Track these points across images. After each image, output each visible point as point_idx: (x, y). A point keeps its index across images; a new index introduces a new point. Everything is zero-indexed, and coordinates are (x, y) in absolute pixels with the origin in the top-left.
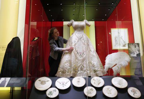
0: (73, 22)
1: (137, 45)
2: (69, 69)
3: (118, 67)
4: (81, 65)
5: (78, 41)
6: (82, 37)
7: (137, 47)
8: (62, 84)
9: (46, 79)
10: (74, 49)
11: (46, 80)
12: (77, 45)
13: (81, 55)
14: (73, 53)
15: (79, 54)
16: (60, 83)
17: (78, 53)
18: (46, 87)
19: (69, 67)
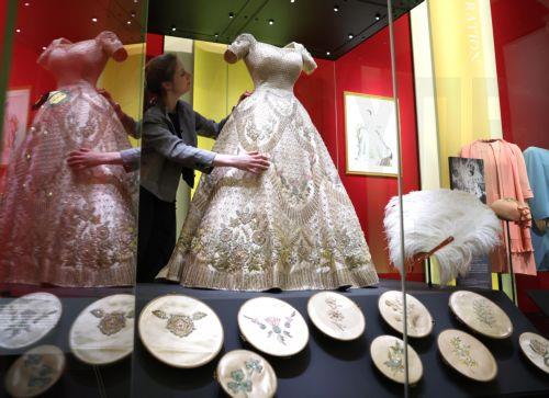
0: (251, 45)
1: (476, 167)
2: (257, 252)
3: (460, 249)
4: (301, 237)
5: (281, 131)
6: (293, 115)
7: (477, 174)
8: (269, 328)
9: (184, 306)
10: (272, 166)
11: (190, 313)
12: (278, 147)
13: (295, 190)
14: (267, 183)
15: (288, 187)
16: (263, 327)
17: (283, 181)
18: (206, 350)
19: (255, 246)
